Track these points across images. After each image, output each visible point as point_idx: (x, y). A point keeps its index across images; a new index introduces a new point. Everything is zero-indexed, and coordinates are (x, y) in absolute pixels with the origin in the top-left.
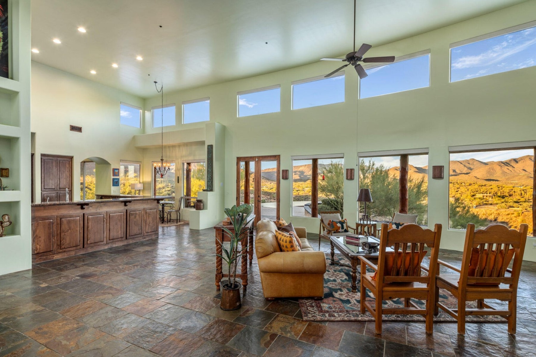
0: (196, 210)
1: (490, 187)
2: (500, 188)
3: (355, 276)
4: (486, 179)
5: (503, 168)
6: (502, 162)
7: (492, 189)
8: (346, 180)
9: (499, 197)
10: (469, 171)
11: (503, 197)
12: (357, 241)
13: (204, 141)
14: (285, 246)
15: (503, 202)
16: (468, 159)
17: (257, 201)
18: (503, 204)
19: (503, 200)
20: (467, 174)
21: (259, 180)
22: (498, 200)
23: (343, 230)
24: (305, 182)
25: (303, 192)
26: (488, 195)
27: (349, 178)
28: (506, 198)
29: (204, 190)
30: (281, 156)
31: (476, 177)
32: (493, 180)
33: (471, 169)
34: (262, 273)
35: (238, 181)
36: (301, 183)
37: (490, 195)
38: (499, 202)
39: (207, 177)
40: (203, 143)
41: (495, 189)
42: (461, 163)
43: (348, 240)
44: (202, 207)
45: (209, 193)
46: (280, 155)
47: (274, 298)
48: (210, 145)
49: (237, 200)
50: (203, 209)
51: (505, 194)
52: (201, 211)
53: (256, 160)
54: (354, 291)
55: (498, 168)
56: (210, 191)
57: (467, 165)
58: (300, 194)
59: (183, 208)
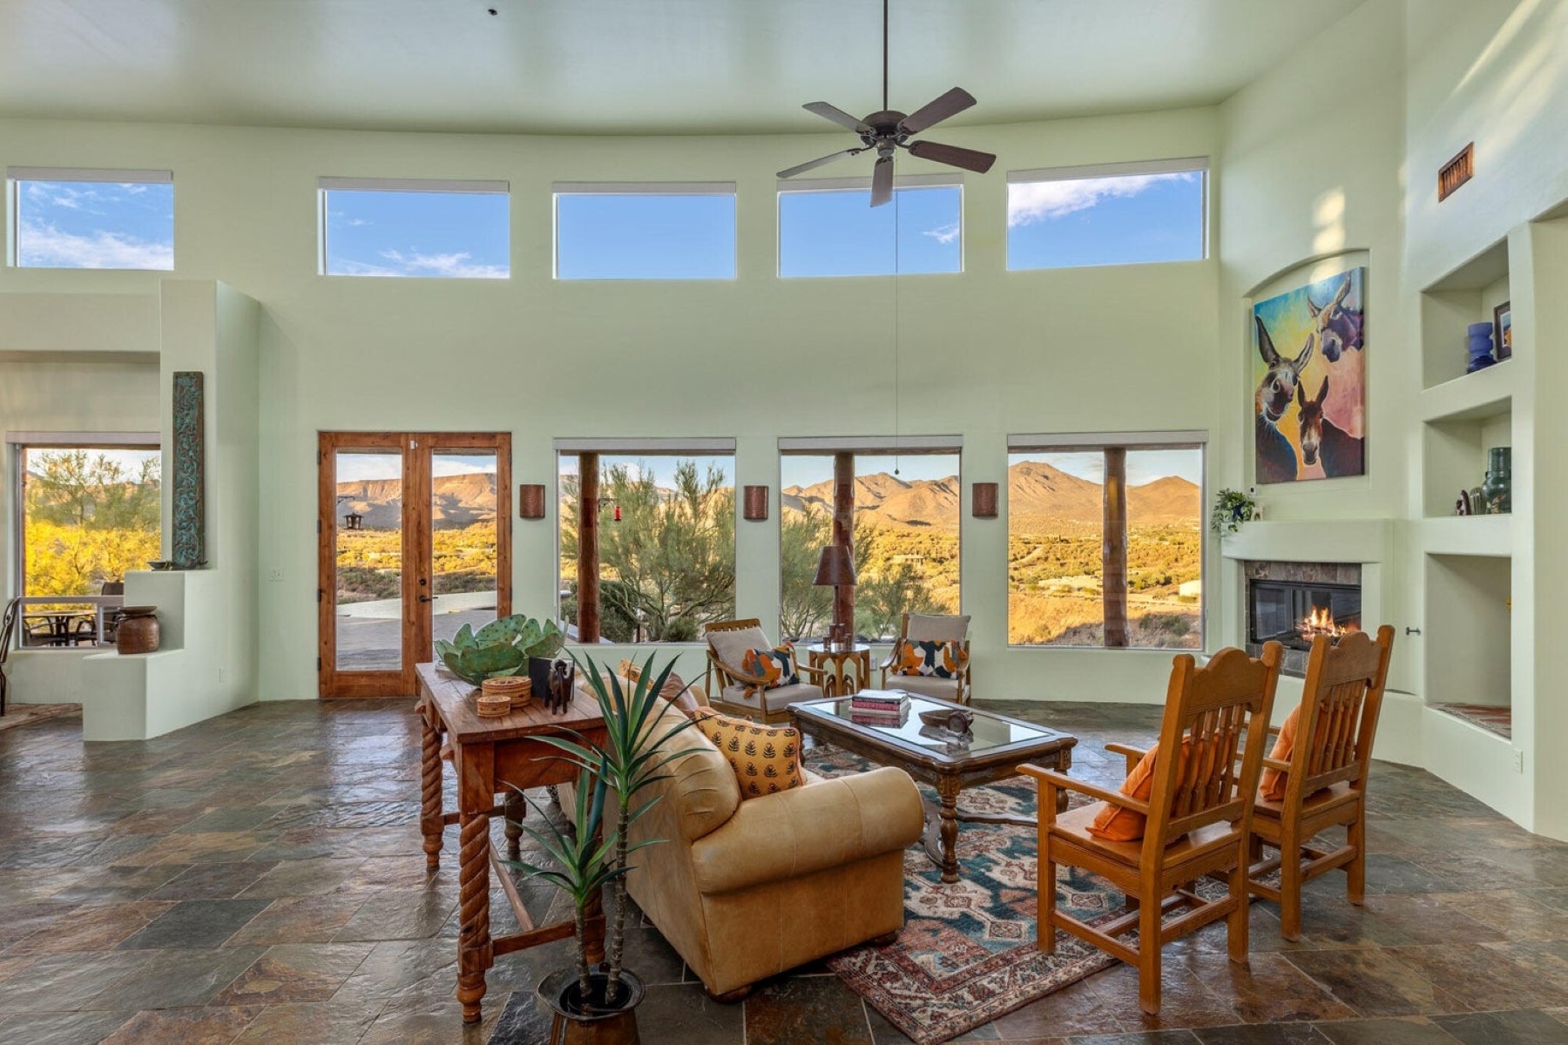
0: (123, 651)
1: (918, 539)
2: (935, 541)
3: (952, 829)
4: (908, 520)
5: (937, 497)
6: (936, 483)
7: (921, 542)
8: (744, 521)
9: (934, 560)
10: (877, 502)
11: (941, 561)
12: (892, 710)
13: (158, 354)
14: (761, 771)
15: (941, 573)
16: (875, 473)
17: (413, 599)
18: (942, 577)
19: (941, 568)
20: (874, 508)
21: (424, 522)
22: (934, 567)
23: (788, 678)
24: (463, 528)
25: (459, 562)
26: (915, 556)
27: (754, 515)
28: (946, 563)
29: (160, 566)
30: (513, 437)
31: (890, 516)
32: (921, 523)
33: (881, 498)
34: (704, 899)
35: (325, 526)
36: (451, 532)
37: (919, 557)
38: (934, 572)
39: (176, 507)
40: (149, 361)
41: (927, 544)
42: (862, 483)
43: (857, 710)
44: (155, 639)
45: (192, 578)
46: (510, 434)
47: (746, 986)
48: (188, 374)
49: (320, 599)
50: (162, 645)
51: (943, 555)
52: (150, 657)
53: (408, 445)
54: (949, 878)
55: (928, 494)
56: (192, 567)
57: (873, 487)
58: (446, 567)
59: (17, 648)
